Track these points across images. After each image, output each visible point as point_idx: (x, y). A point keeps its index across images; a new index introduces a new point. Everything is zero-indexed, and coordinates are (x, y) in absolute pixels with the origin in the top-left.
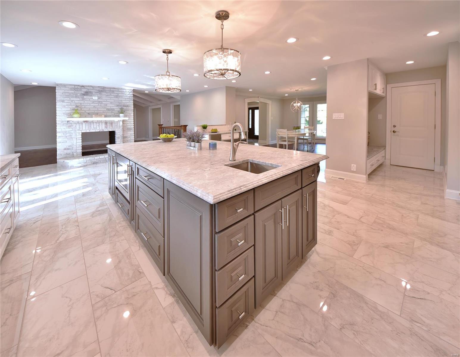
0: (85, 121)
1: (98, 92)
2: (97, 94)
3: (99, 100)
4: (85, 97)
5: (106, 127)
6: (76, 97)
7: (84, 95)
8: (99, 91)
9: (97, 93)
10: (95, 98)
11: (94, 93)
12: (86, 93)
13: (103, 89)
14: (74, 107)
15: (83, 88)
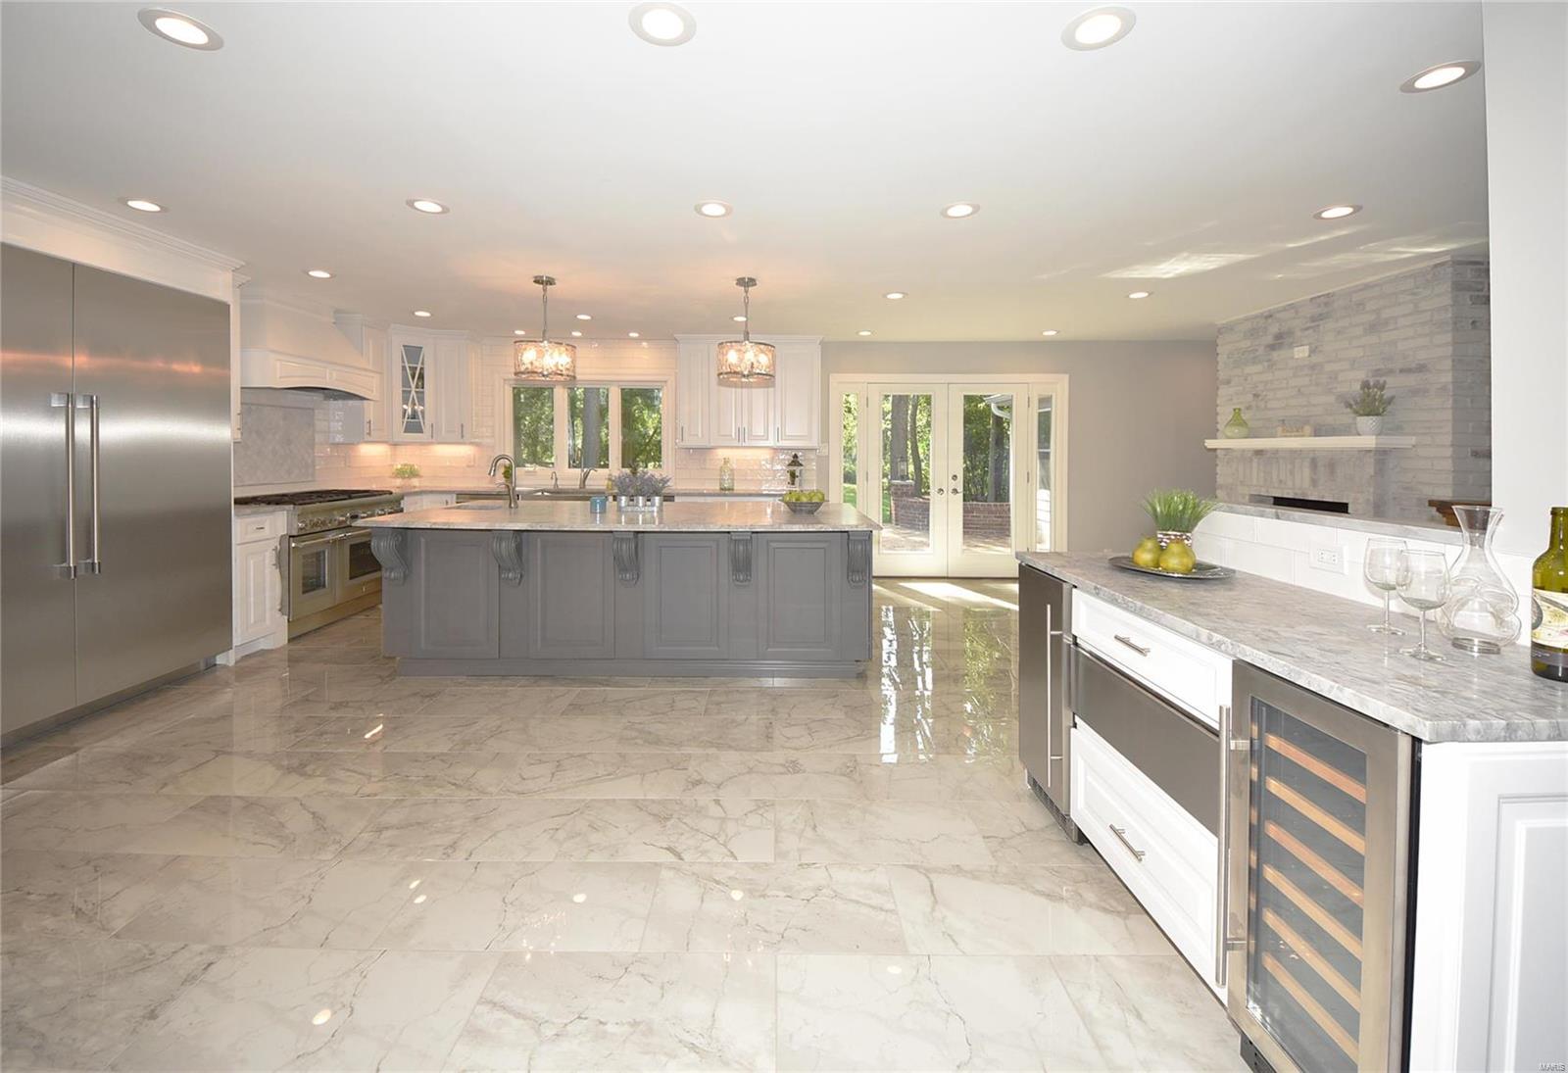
0: (1259, 453)
1: (1309, 325)
2: (1307, 333)
3: (1315, 359)
4: (1275, 355)
5: (1314, 482)
6: (1255, 361)
7: (1272, 347)
8: (1313, 319)
9: (1307, 329)
10: (1301, 352)
11: (1298, 334)
12: (1281, 341)
13: (1326, 304)
14: (1250, 397)
15: (1270, 320)
